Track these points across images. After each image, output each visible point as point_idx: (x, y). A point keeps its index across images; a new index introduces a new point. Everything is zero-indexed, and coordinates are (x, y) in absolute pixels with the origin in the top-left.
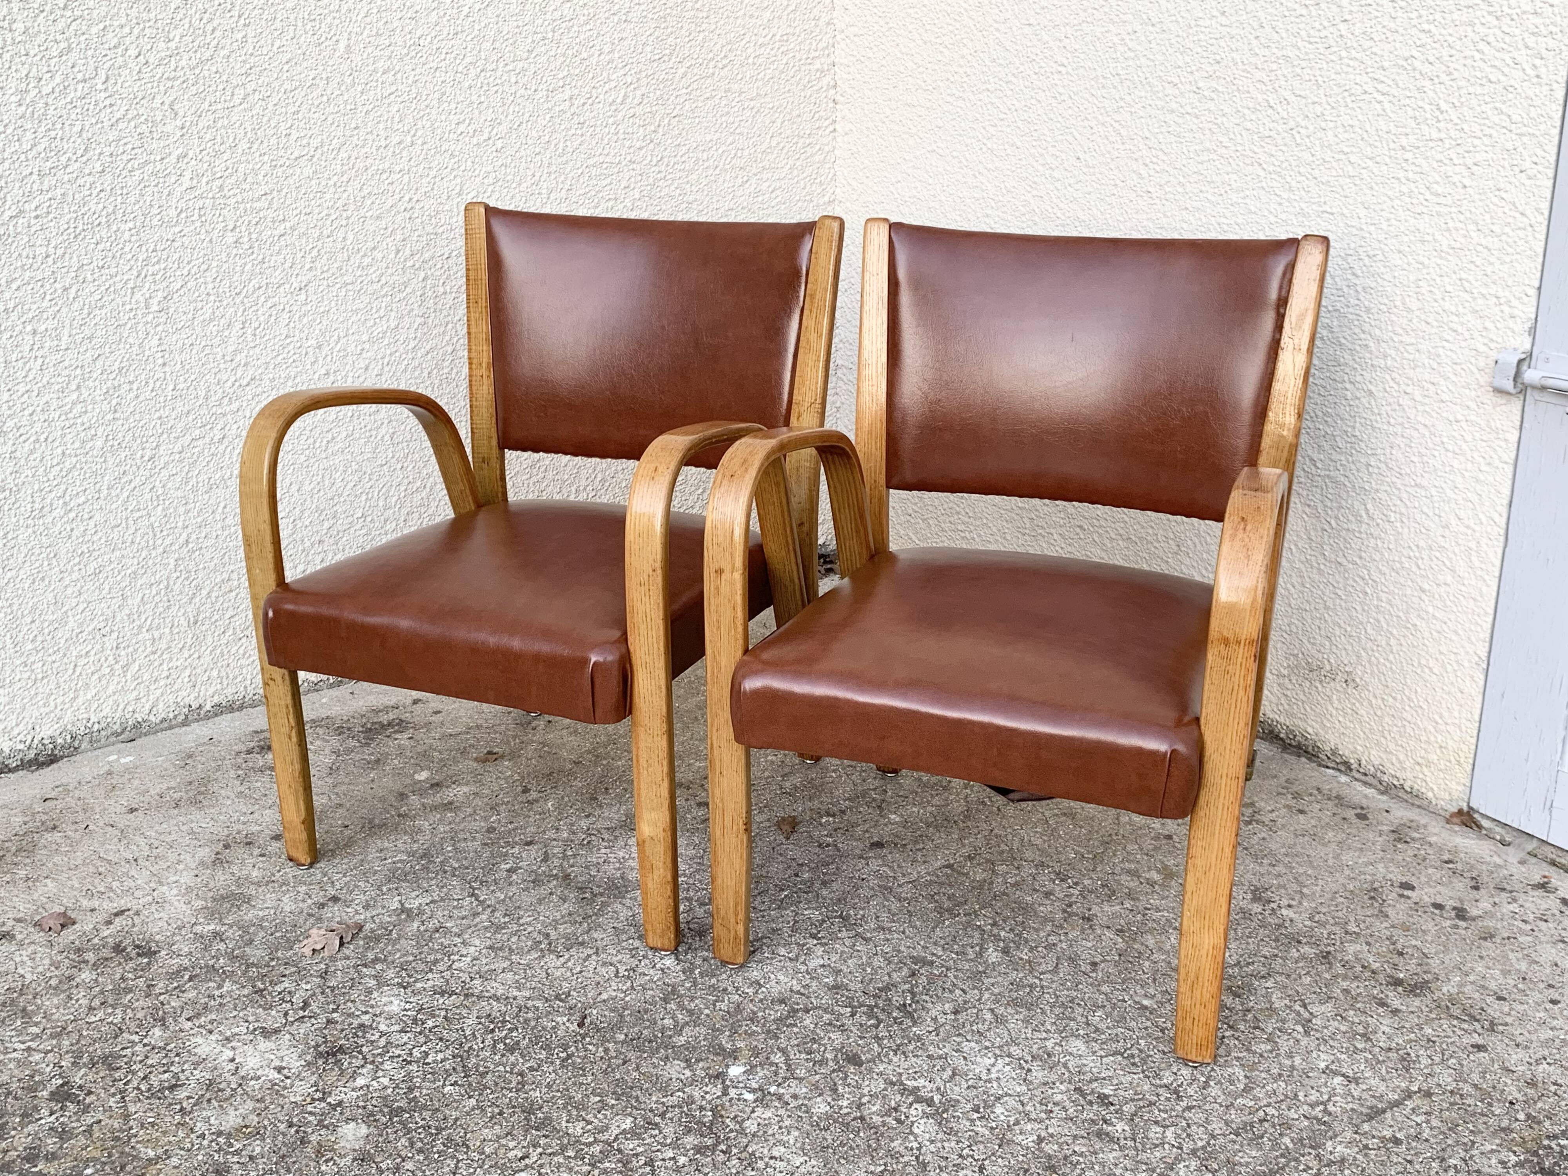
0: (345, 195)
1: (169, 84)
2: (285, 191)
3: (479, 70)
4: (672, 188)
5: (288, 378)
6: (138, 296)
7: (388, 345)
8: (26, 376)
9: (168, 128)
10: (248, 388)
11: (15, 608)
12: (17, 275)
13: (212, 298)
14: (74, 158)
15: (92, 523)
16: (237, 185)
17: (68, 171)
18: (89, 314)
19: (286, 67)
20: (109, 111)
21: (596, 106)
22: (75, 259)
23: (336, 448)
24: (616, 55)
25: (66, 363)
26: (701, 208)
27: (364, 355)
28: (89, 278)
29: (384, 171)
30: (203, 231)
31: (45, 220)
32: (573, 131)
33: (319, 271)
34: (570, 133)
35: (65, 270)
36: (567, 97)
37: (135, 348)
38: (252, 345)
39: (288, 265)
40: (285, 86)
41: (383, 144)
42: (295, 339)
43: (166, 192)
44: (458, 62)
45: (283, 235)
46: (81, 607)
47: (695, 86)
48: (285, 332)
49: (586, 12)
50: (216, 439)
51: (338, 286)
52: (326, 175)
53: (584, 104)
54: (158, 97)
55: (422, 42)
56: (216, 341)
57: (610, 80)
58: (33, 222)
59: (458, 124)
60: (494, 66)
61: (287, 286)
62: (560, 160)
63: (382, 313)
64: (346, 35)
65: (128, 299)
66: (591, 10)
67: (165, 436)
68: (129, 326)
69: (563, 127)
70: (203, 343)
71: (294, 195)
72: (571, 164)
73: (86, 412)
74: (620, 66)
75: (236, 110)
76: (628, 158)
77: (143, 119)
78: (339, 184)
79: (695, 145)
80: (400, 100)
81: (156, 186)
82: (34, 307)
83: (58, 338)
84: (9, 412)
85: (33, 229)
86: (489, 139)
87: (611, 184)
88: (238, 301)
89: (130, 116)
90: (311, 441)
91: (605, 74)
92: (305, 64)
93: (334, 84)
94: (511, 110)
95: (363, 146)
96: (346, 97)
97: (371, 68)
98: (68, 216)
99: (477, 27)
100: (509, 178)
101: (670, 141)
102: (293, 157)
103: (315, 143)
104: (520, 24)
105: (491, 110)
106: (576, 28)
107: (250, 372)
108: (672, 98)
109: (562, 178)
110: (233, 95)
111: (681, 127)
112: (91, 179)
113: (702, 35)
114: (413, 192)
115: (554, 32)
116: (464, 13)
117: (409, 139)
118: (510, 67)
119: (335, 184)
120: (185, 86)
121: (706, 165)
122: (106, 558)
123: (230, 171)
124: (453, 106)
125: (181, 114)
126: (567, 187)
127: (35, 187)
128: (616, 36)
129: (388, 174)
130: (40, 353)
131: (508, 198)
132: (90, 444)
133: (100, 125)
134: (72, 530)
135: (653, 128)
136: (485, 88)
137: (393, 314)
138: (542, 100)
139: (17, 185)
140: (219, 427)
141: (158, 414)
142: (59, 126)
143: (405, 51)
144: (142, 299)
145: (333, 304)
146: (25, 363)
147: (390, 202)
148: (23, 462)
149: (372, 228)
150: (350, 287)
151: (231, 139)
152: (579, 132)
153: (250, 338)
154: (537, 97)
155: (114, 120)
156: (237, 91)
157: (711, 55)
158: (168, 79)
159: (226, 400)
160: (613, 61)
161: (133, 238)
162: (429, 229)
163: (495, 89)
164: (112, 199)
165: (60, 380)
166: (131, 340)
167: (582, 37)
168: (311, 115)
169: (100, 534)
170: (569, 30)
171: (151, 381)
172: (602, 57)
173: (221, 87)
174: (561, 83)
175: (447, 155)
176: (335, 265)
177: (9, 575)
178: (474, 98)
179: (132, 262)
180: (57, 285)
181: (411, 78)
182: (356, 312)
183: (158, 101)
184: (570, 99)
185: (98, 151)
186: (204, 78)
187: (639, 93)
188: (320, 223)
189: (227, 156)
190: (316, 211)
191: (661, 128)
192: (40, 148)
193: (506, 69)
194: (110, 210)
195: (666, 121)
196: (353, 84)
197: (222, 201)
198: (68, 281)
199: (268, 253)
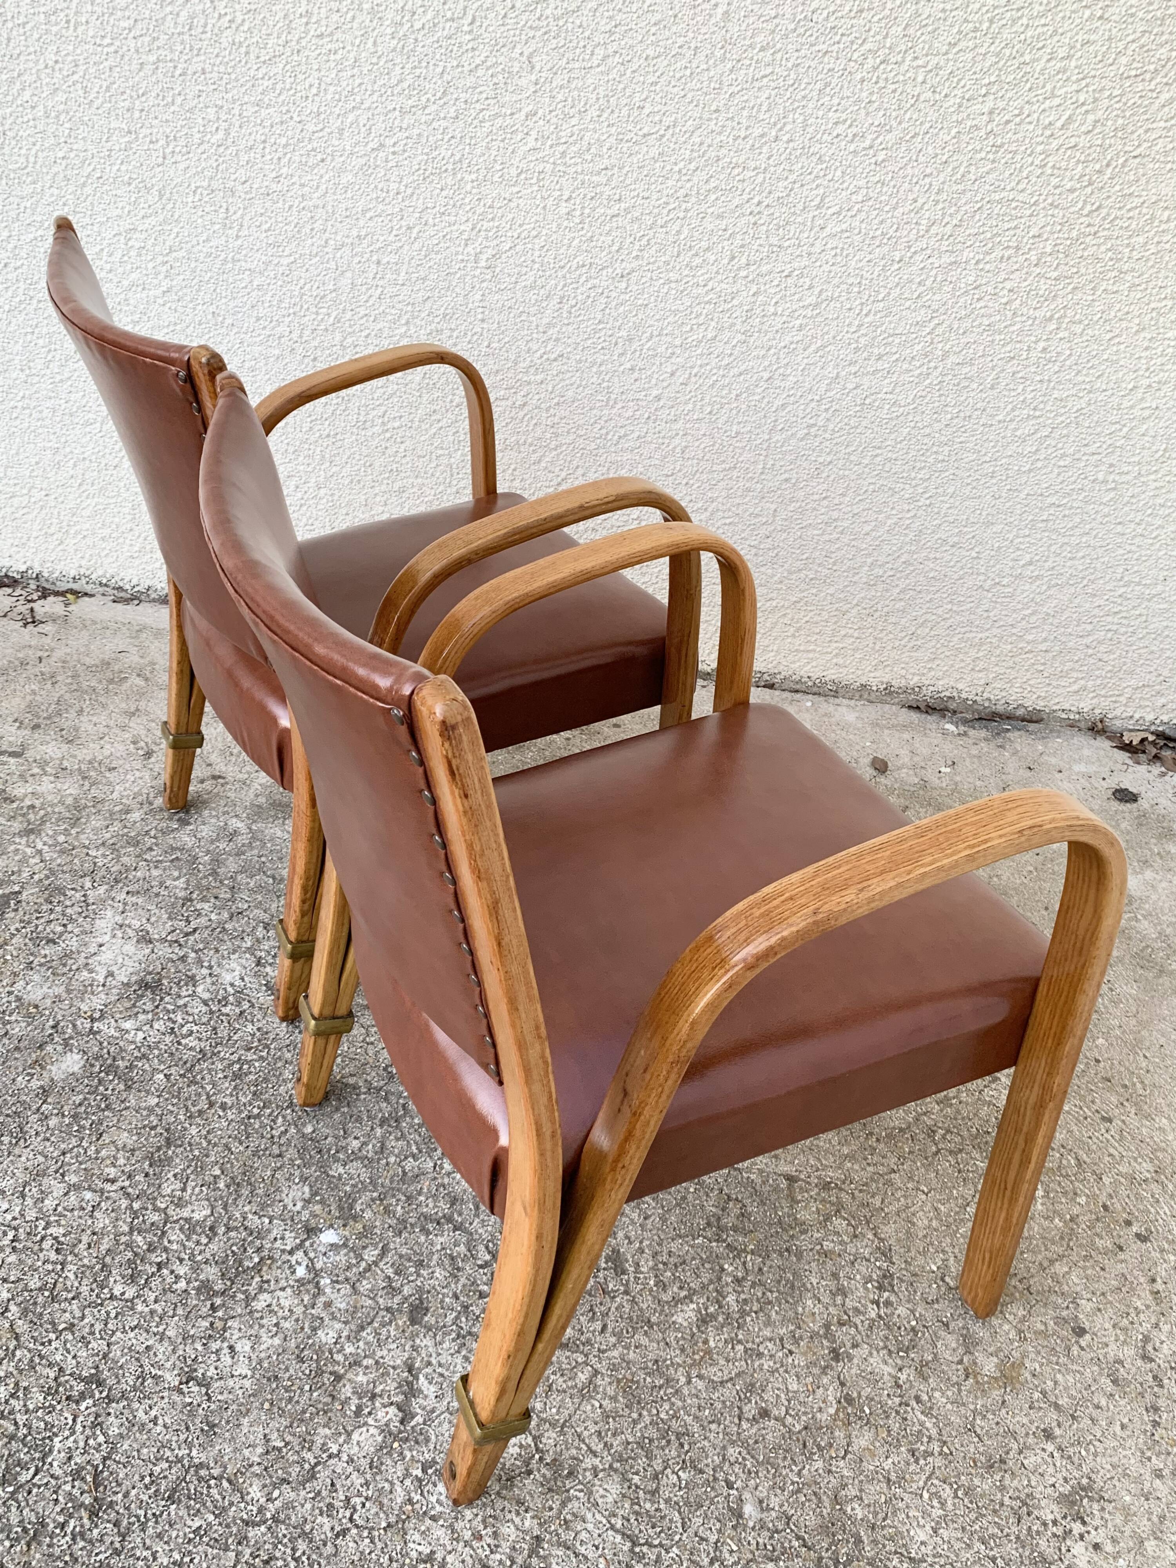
0: (689, 185)
1: (531, 33)
2: (627, 169)
3: (878, 61)
4: (1103, 248)
5: (594, 363)
6: (469, 249)
7: (702, 355)
8: (367, 301)
9: (523, 82)
10: (555, 364)
11: (336, 498)
12: (371, 206)
13: (536, 266)
14: (433, 99)
15: (403, 447)
16: (580, 154)
17: (426, 112)
18: (426, 256)
19: (653, 30)
20: (470, 55)
21: (1025, 127)
22: (421, 201)
23: (626, 446)
24: (1073, 63)
25: (401, 298)
26: (1137, 281)
27: (673, 360)
28: (431, 221)
29: (737, 166)
30: (539, 196)
31: (401, 158)
32: (983, 155)
33: (646, 262)
34: (978, 156)
35: (411, 209)
36: (986, 110)
37: (461, 298)
38: (566, 322)
39: (615, 248)
40: (648, 52)
41: (743, 134)
42: (608, 326)
43: (511, 149)
44: (855, 47)
45: (617, 215)
48: (599, 316)
50: (517, 404)
51: (662, 281)
52: (673, 159)
53: (1008, 122)
54: (519, 46)
56: (533, 310)
57: (1053, 96)
58: (391, 157)
59: (836, 123)
60: (899, 58)
61: (610, 270)
62: (955, 188)
63: (701, 320)
65: (461, 249)
68: (458, 275)
69: (970, 148)
70: (521, 309)
71: (635, 175)
72: (968, 195)
74: (1074, 78)
75: (592, 71)
76: (1050, 201)
77: (499, 69)
78: (684, 171)
79: (1154, 199)
80: (773, 84)
81: (503, 141)
82: (382, 239)
83: (397, 272)
84: (350, 330)
85: (390, 165)
86: (871, 147)
87: (1015, 228)
88: (560, 274)
89: (489, 64)
90: (604, 431)
91: (1049, 87)
92: (674, 29)
93: (701, 57)
94: (908, 116)
95: (720, 133)
96: (712, 73)
97: (747, 42)
98: (420, 158)
100: (883, 198)
101: (1117, 188)
102: (641, 133)
103: (668, 121)
105: (882, 113)
106: (1024, 21)
107: (559, 349)
108: (1141, 131)
109: (952, 210)
110: (592, 54)
111: (1141, 171)
112: (444, 123)
114: (764, 194)
115: (991, 21)
117: (774, 133)
118: (920, 62)
119: (680, 171)
120: (546, 37)
121: (1164, 227)
122: (410, 481)
123: (575, 137)
124: (836, 101)
125: (538, 68)
126: (955, 222)
127: (396, 122)
128: (1080, 37)
129: (740, 169)
130: (381, 283)
131: (876, 221)
133: (460, 69)
134: (386, 448)
135: (1097, 167)
136: (882, 84)
137: (713, 324)
138: (952, 109)
139: (382, 118)
140: (522, 393)
142: (424, 64)
143: (793, 26)
144: (472, 252)
145: (653, 298)
146: (368, 289)
147: (736, 202)
149: (710, 227)
150: (673, 285)
151: (582, 103)
152: (991, 156)
153: (565, 315)
154: (946, 105)
155: (473, 65)
156: (597, 51)
158: (531, 27)
159: (532, 370)
160: (1064, 72)
161: (474, 191)
162: (774, 240)
163: (893, 87)
164: (460, 147)
165: (393, 311)
166: (457, 290)
167: (1029, 34)
168: (670, 89)
169: (408, 459)
170: (1014, 21)
171: (469, 334)
172: (1053, 63)
173: (582, 44)
174: (984, 91)
175: (815, 159)
176: (663, 259)
177: (334, 469)
178: (865, 94)
179: (470, 215)
180: (403, 223)
182: (675, 312)
183: (518, 50)
184: (991, 113)
185: (455, 96)
186: (567, 31)
187: (1091, 118)
188: (656, 211)
189: (574, 121)
190: (655, 196)
191: (1110, 170)
192: (405, 85)
193: (915, 64)
194: (457, 158)
195: (1121, 161)
196: (723, 59)
197: (562, 168)
198: (412, 221)
199: (598, 231)
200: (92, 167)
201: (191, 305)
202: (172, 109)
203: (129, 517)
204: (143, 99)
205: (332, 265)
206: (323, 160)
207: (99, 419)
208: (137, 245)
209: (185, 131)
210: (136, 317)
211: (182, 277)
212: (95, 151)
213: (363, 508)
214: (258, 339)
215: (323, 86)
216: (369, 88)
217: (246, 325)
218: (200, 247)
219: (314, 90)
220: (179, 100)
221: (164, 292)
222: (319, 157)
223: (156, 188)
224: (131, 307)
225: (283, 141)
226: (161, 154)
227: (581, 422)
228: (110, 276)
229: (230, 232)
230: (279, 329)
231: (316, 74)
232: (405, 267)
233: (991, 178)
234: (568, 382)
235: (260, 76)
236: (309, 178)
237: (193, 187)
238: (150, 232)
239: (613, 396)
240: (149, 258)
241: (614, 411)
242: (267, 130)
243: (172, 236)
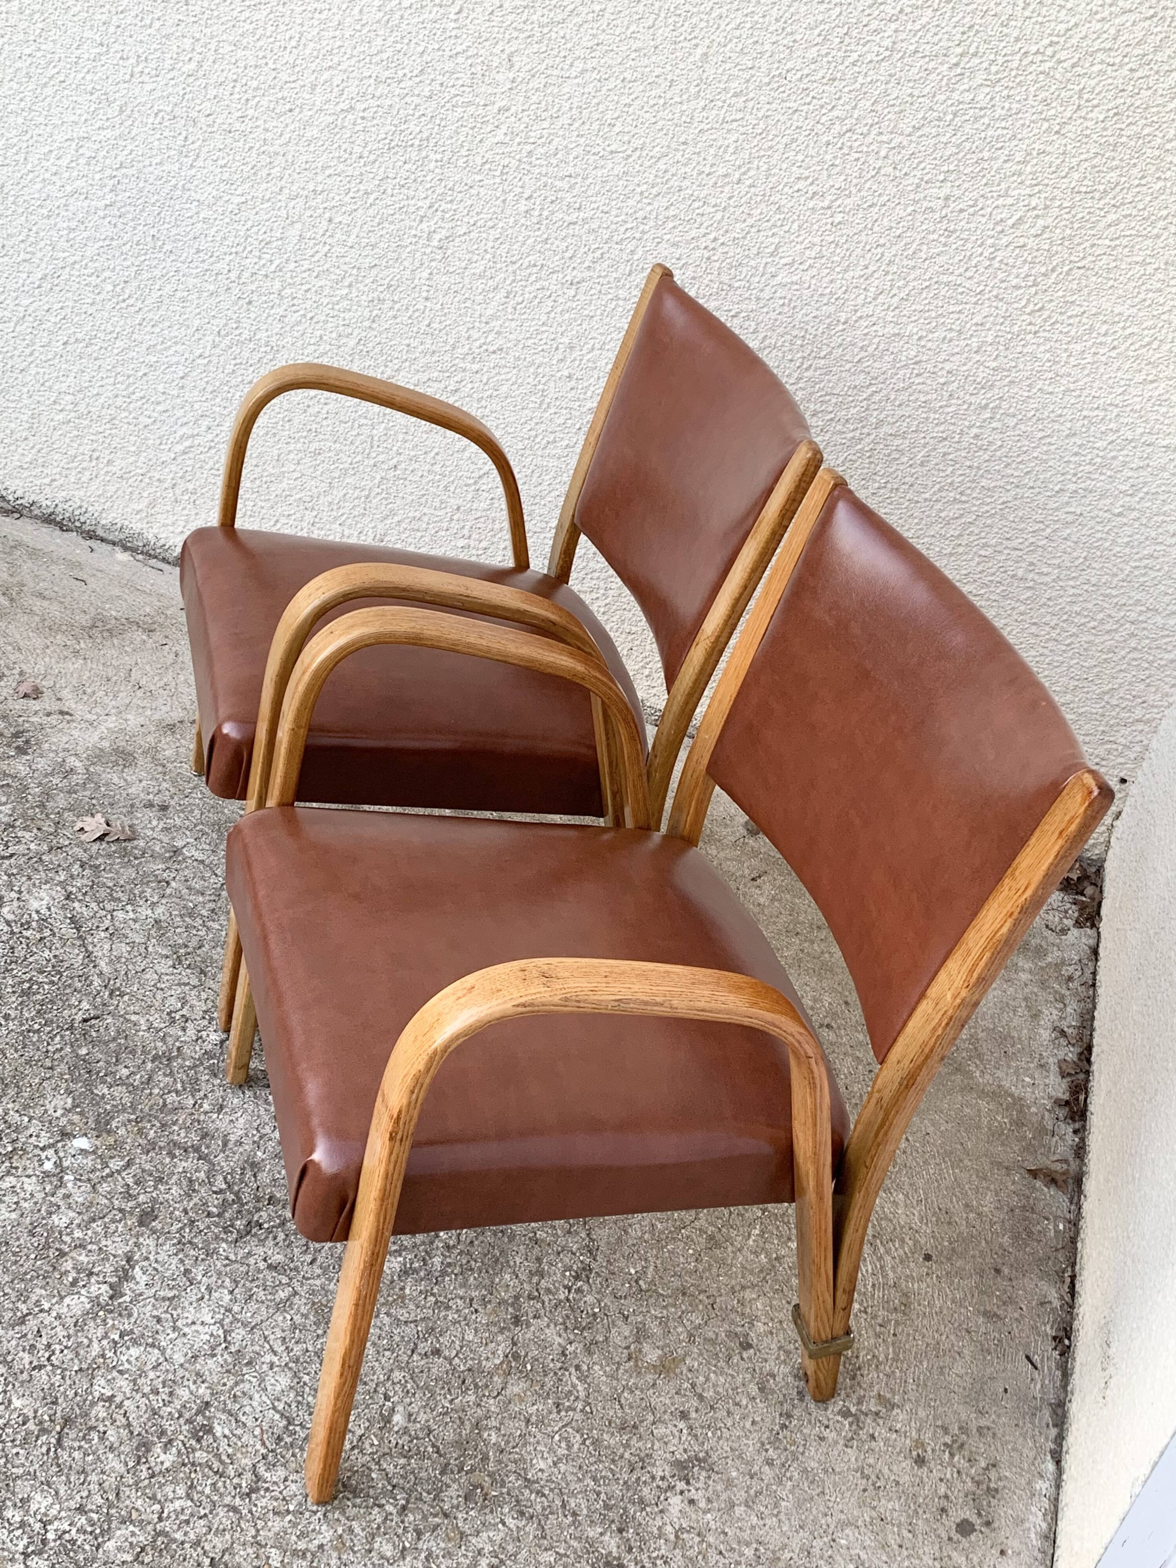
0: (649, 208)
1: (515, 34)
2: (590, 180)
3: (845, 128)
4: (1042, 348)
5: (533, 363)
6: (424, 226)
8: (312, 256)
9: (500, 77)
10: (494, 356)
12: (332, 164)
13: (488, 256)
14: (409, 75)
15: (326, 408)
16: (546, 156)
17: (401, 85)
18: (379, 224)
19: (633, 55)
20: (453, 41)
21: (978, 218)
22: (382, 169)
23: (554, 452)
24: (1029, 169)
25: (347, 260)
26: (1072, 387)
28: (389, 192)
29: (698, 199)
30: (500, 189)
31: (369, 124)
32: (935, 236)
33: (597, 274)
34: (931, 237)
35: (372, 176)
36: (942, 195)
37: (408, 272)
38: (510, 317)
39: (568, 255)
40: (626, 74)
41: (707, 170)
42: (552, 330)
43: (479, 138)
44: (824, 111)
45: (575, 223)
46: (298, 475)
47: (1125, 242)
48: (544, 318)
49: (1007, 105)
51: (610, 296)
52: (636, 181)
53: (962, 211)
54: (501, 43)
55: (789, 75)
56: (479, 299)
57: (1006, 195)
58: (359, 121)
59: (799, 178)
60: (865, 131)
61: (561, 275)
62: (905, 262)
64: (707, 42)
65: (415, 224)
66: (1014, 106)
67: (407, 364)
68: (408, 250)
69: (924, 227)
70: (467, 295)
71: (597, 188)
72: (918, 272)
73: (350, 310)
74: (1028, 183)
75: (569, 81)
76: (995, 293)
77: (479, 61)
78: (646, 194)
79: (1094, 311)
80: (742, 130)
81: (472, 128)
82: (337, 198)
83: (348, 234)
84: (290, 281)
85: (357, 128)
86: (829, 208)
87: (960, 312)
88: (510, 269)
89: (469, 53)
90: (533, 433)
91: (1003, 186)
92: (653, 59)
93: (676, 89)
94: (868, 185)
95: (686, 165)
96: (684, 107)
97: (722, 86)
98: (389, 128)
99: (860, 80)
100: (835, 259)
101: (1060, 293)
102: (608, 149)
103: (637, 143)
104: (916, 93)
105: (843, 177)
106: (986, 120)
107: (500, 342)
108: (1087, 244)
109: (901, 283)
110: (571, 65)
111: (1084, 283)
112: (417, 100)
113: (1161, 184)
114: (721, 232)
115: (955, 115)
116: (851, 60)
117: (737, 176)
118: (884, 138)
119: (642, 193)
120: (529, 40)
121: (1101, 339)
122: (328, 445)
123: (543, 140)
124: (800, 157)
125: (516, 67)
126: (902, 295)
127: (370, 89)
128: (1037, 146)
129: (701, 203)
130: (329, 241)
131: (827, 280)
132: (345, 340)
133: (441, 53)
134: (309, 406)
135: (1043, 270)
136: (846, 150)
138: (910, 188)
139: (357, 82)
140: (456, 379)
141: (407, 342)
142: (406, 41)
143: (767, 80)
144: (426, 230)
146: (315, 244)
147: (693, 233)
148: (288, 328)
150: (621, 303)
151: (555, 109)
152: (943, 239)
153: (510, 310)
154: (906, 183)
155: (454, 52)
156: (576, 63)
157: (1164, 213)
158: (515, 28)
159: (470, 358)
160: (1020, 175)
161: (437, 171)
162: (725, 278)
163: (857, 155)
164: (430, 126)
165: (338, 272)
166: (406, 263)
167: (990, 133)
168: (642, 113)
169: (329, 422)
170: (976, 119)
171: (411, 309)
172: (1010, 164)
173: (562, 54)
174: (942, 177)
175: (774, 208)
176: (614, 275)
178: (828, 157)
179: (429, 192)
180: (362, 187)
181: (763, 111)
183: (500, 47)
184: (947, 198)
185: (432, 77)
186: (550, 39)
187: (1041, 223)
188: (614, 227)
189: (545, 124)
190: (614, 212)
191: (1055, 275)
192: (384, 56)
193: (879, 138)
194: (425, 136)
195: (1066, 269)
196: (697, 95)
197: (527, 167)
198: (371, 187)
199: (554, 235)
200: (56, 70)
201: (132, 224)
202: (149, 31)
203: (27, 426)
204: (122, 16)
205: (283, 213)
206: (291, 110)
207: (15, 319)
208: (88, 154)
209: (158, 54)
210: (73, 224)
211: (128, 194)
212: (63, 55)
213: (274, 462)
214: (195, 271)
215: (303, 41)
216: (349, 51)
217: (185, 255)
218: (151, 169)
219: (293, 43)
220: (157, 24)
221: (106, 206)
222: (288, 107)
223: (118, 103)
224: (70, 214)
225: (255, 84)
226: (129, 72)
227: (512, 419)
228: (54, 178)
229: (186, 160)
230: (218, 266)
231: (298, 29)
232: (356, 231)
233: (941, 260)
234: (503, 377)
235: (243, 18)
236: (275, 124)
237: (155, 109)
238: (103, 144)
239: (547, 400)
240: (98, 169)
241: (547, 415)
242: (240, 70)
243: (126, 152)
